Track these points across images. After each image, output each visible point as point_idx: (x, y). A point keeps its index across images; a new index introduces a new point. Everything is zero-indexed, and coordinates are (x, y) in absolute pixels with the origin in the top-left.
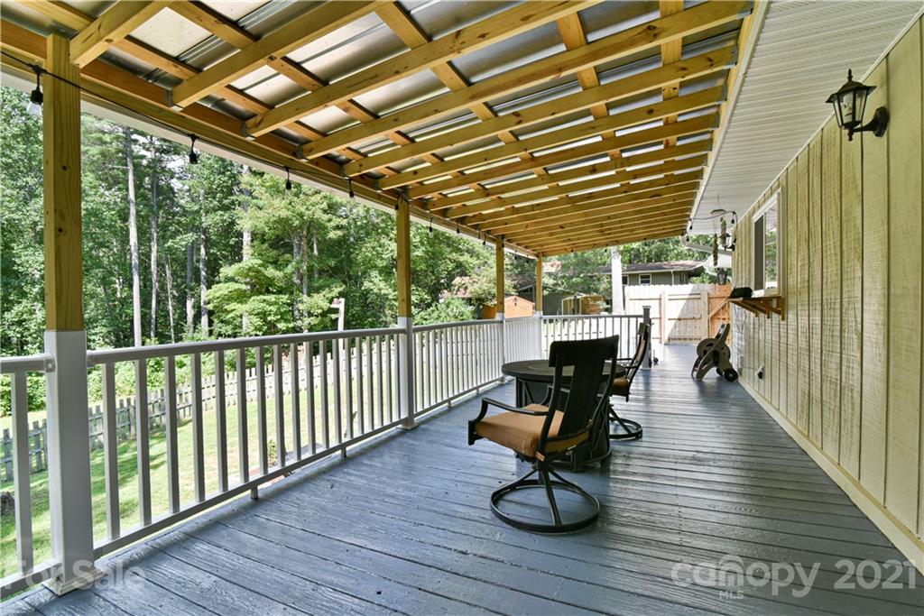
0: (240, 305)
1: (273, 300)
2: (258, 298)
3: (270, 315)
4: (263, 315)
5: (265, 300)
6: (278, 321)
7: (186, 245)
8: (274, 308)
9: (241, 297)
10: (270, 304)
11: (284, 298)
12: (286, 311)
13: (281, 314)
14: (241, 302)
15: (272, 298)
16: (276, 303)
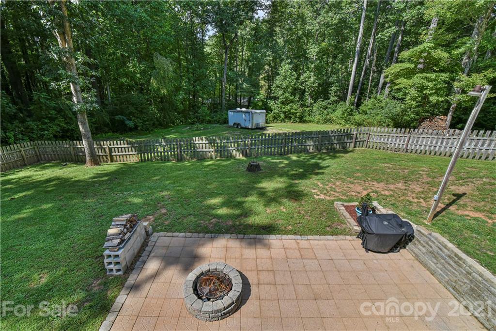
0: (405, 80)
1: (434, 77)
2: (421, 75)
3: (426, 89)
4: (421, 89)
5: (426, 78)
6: (431, 95)
7: (389, 37)
8: (431, 84)
9: (409, 74)
10: (430, 80)
11: (445, 76)
12: (441, 87)
13: (437, 89)
14: (407, 78)
15: (433, 76)
16: (435, 80)
